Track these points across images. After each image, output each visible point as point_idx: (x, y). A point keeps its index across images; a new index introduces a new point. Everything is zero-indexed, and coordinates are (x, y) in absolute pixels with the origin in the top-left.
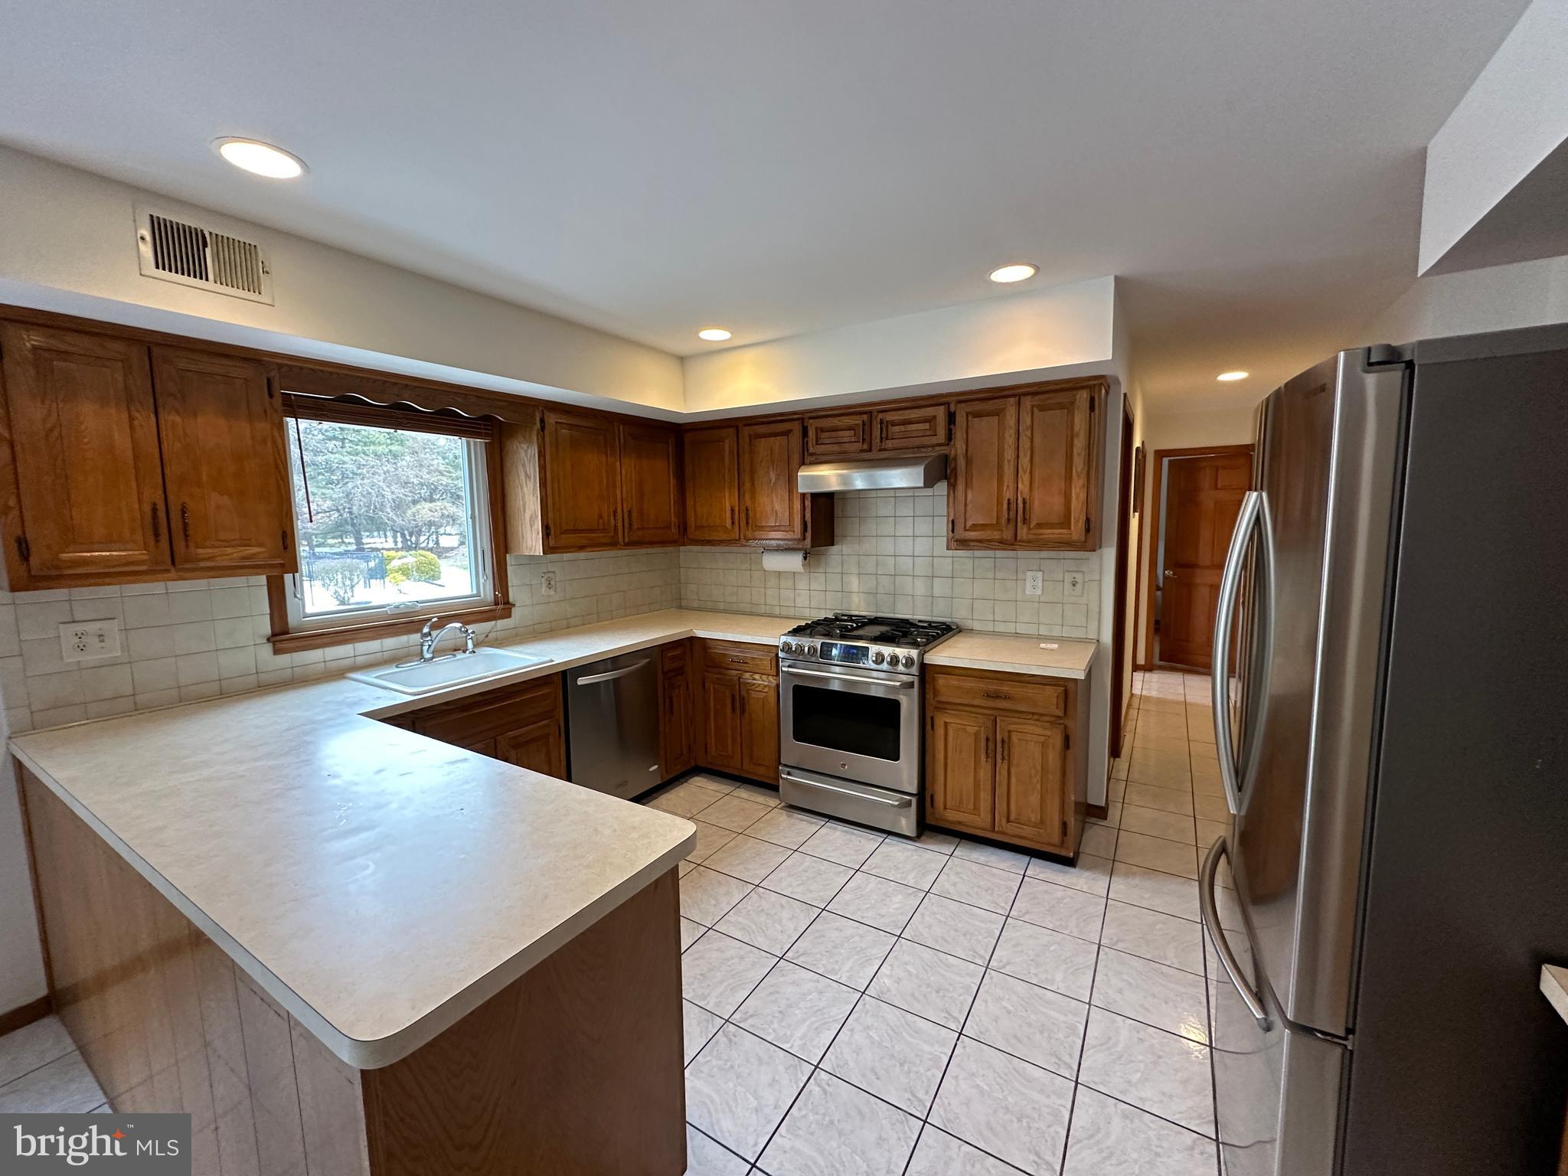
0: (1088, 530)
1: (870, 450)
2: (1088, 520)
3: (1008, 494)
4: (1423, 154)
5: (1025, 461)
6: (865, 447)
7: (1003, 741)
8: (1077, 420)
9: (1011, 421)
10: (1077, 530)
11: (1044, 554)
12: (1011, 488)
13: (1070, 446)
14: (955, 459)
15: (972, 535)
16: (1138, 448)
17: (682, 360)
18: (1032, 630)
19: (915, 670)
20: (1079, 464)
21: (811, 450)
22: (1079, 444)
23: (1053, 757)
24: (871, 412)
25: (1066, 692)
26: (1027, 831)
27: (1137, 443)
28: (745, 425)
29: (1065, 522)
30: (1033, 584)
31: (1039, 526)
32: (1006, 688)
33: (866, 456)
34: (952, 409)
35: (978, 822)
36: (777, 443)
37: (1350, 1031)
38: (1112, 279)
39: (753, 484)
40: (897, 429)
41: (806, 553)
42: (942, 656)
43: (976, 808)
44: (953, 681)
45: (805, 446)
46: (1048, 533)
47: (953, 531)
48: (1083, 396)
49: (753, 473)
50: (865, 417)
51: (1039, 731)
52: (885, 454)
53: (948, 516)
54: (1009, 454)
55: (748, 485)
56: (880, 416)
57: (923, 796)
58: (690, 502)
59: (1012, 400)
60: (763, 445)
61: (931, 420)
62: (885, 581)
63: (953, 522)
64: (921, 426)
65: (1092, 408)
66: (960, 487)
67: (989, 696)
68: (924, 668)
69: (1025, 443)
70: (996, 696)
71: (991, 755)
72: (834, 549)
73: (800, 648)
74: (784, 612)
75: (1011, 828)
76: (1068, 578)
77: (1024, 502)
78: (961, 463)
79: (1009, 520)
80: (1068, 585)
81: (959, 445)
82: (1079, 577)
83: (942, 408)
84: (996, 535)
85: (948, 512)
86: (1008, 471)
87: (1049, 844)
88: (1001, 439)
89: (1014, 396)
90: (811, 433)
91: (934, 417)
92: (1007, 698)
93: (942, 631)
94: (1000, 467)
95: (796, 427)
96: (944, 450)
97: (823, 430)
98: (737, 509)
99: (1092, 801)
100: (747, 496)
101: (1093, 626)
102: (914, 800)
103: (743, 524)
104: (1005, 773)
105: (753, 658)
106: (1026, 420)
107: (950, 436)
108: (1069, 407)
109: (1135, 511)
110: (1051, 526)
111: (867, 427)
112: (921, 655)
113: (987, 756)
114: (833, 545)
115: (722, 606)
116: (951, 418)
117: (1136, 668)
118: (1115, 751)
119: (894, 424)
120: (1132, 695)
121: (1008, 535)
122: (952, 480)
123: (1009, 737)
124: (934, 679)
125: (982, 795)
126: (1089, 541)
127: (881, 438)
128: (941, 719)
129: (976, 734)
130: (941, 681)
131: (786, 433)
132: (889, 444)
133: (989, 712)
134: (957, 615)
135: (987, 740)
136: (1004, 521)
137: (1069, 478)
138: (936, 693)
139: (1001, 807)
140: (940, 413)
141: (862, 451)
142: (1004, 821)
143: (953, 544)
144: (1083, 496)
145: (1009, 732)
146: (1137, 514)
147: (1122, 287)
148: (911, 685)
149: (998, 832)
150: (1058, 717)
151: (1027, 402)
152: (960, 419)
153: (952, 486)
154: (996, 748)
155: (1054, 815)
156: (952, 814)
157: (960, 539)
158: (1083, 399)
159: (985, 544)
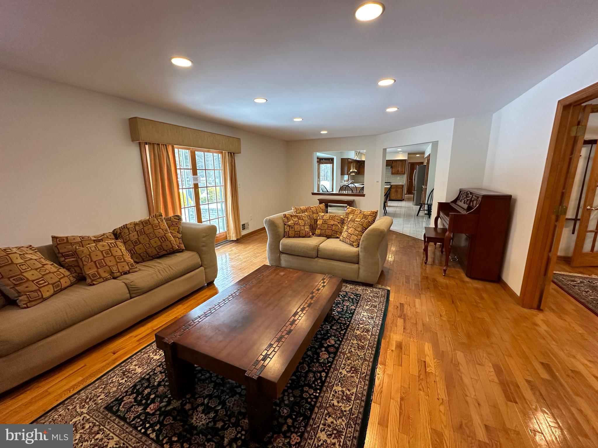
2: (404, 172)
3: (397, 169)
5: (399, 166)
11: (400, 175)
22: (404, 165)
23: (401, 192)
26: (399, 198)
29: (402, 172)
30: (398, 178)
31: (400, 172)
35: (394, 198)
37: (417, 190)
44: (394, 186)
51: (400, 189)
57: (390, 197)
64: (389, 163)
70: (397, 187)
77: (399, 170)
79: (397, 172)
80: (403, 178)
81: (393, 165)
82: (403, 176)
85: (392, 171)
88: (397, 164)
93: (390, 183)
94: (397, 167)
104: (397, 194)
108: (403, 162)
116: (392, 162)
117: (405, 194)
122: (392, 168)
124: (392, 186)
125: (395, 196)
126: (404, 174)
134: (391, 181)
137: (403, 168)
142: (397, 198)
144: (404, 170)
147: (408, 152)
150: (402, 188)
151: (399, 161)
154: (396, 191)
155: (401, 197)
156: (392, 198)
157: (392, 174)
158: (404, 161)
159: (395, 174)
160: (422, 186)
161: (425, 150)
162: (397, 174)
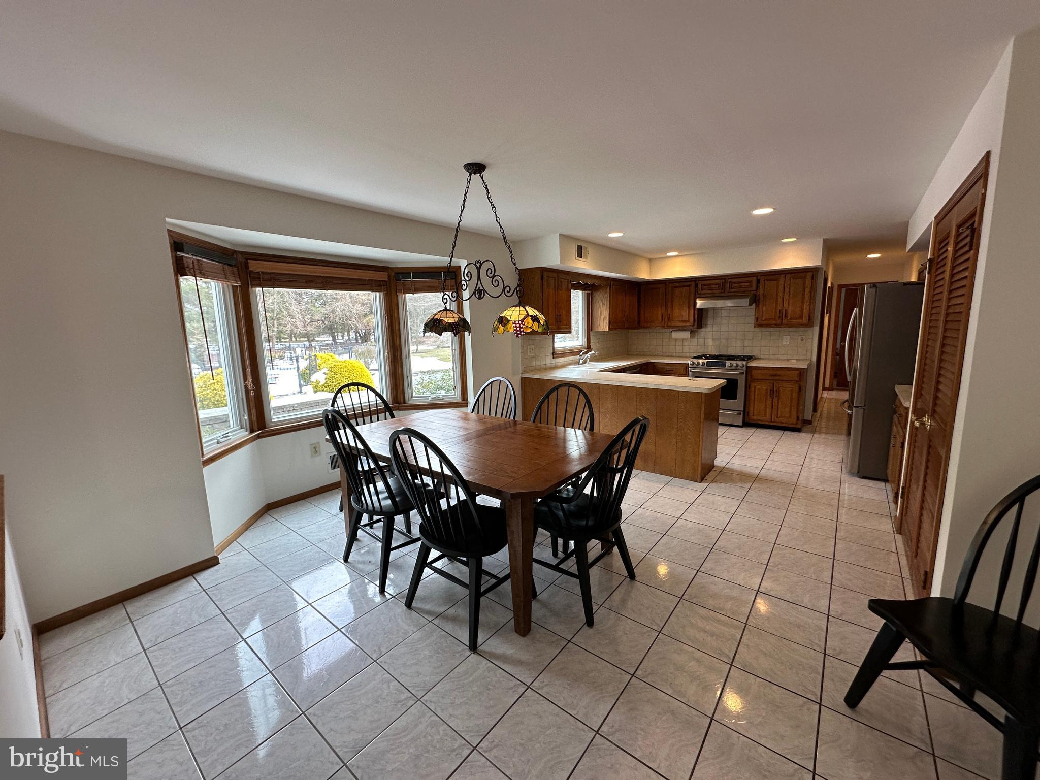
0: (809, 320)
1: (724, 292)
2: (809, 317)
3: (780, 308)
4: (908, 222)
5: (786, 296)
6: (723, 291)
7: (776, 391)
8: (807, 282)
9: (782, 282)
10: (805, 320)
11: (791, 329)
12: (781, 306)
13: (804, 290)
14: (759, 295)
15: (765, 322)
16: (829, 287)
17: (650, 260)
18: (785, 357)
19: (744, 368)
20: (807, 297)
21: (699, 292)
22: (807, 290)
23: (795, 395)
24: (725, 279)
25: (800, 373)
26: (784, 420)
27: (829, 285)
28: (670, 283)
29: (801, 317)
30: (786, 341)
31: (791, 319)
32: (779, 373)
33: (723, 294)
34: (759, 278)
35: (766, 419)
36: (684, 290)
37: (865, 406)
38: (822, 240)
39: (672, 305)
40: (736, 285)
41: (691, 331)
42: (753, 364)
43: (765, 415)
44: (759, 371)
45: (696, 291)
46: (794, 321)
47: (757, 321)
48: (810, 274)
49: (672, 302)
50: (723, 281)
51: (790, 386)
52: (730, 294)
53: (755, 316)
54: (780, 294)
55: (670, 305)
56: (729, 280)
57: (745, 412)
58: (642, 312)
59: (783, 275)
60: (677, 291)
61: (750, 282)
62: (724, 341)
63: (757, 318)
64: (746, 284)
65: (813, 279)
66: (761, 306)
67: (772, 375)
68: (747, 367)
69: (787, 290)
70: (775, 375)
71: (772, 395)
72: (703, 330)
73: (699, 363)
74: (678, 355)
75: (778, 420)
76: (800, 338)
77: (786, 310)
78: (762, 297)
79: (780, 317)
80: (800, 341)
81: (761, 291)
82: (804, 337)
83: (755, 278)
84: (774, 322)
85: (755, 314)
86: (780, 300)
87: (792, 424)
88: (778, 288)
89: (783, 274)
90: (700, 286)
91: (752, 281)
92: (779, 376)
93: (750, 358)
94: (777, 299)
95: (693, 284)
96: (755, 292)
97: (704, 285)
98: (664, 315)
99: (806, 419)
100: (670, 309)
101: (809, 354)
102: (742, 413)
103: (667, 320)
104: (777, 401)
105: (676, 369)
106: (788, 282)
107: (757, 287)
108: (804, 278)
109: (826, 314)
110: (796, 319)
111: (724, 284)
112: (747, 364)
113: (770, 396)
114: (701, 328)
115: (648, 353)
116: (758, 281)
117: (824, 389)
118: (815, 410)
119: (735, 283)
120: (822, 397)
121: (779, 322)
122: (758, 303)
123: (779, 389)
124: (751, 371)
125: (767, 410)
126: (810, 324)
127: (729, 288)
128: (753, 385)
129: (767, 389)
130: (754, 372)
131: (689, 286)
132: (733, 290)
133: (771, 381)
134: (755, 353)
135: (771, 390)
136: (777, 318)
137: (803, 302)
138: (751, 376)
139: (775, 412)
140: (754, 279)
141: (722, 293)
142: (776, 417)
143: (757, 326)
144: (808, 309)
145: (779, 387)
146: (828, 315)
147: (825, 240)
148: (743, 373)
149: (774, 422)
150: (797, 381)
151: (788, 276)
152: (762, 282)
153: (757, 306)
154: (774, 393)
155: (794, 414)
156: (756, 418)
157: (759, 324)
158: (809, 275)
159: (769, 326)
160: (898, 389)
161: (913, 211)
162: (777, 326)
